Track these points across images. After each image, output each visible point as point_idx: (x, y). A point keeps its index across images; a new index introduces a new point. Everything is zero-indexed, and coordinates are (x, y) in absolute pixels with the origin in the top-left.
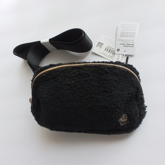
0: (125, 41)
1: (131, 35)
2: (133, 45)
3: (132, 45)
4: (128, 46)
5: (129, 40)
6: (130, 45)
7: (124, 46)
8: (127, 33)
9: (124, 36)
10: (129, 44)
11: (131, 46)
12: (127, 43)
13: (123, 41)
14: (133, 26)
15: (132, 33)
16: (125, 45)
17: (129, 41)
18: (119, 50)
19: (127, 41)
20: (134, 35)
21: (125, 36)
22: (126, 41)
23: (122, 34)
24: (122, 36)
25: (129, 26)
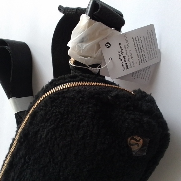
0: (128, 50)
1: (141, 55)
2: (127, 68)
3: (125, 67)
4: (121, 60)
5: (132, 57)
6: (124, 63)
7: (119, 52)
8: (142, 48)
9: (136, 44)
10: (125, 61)
11: (124, 65)
12: (126, 56)
13: (127, 47)
14: (155, 51)
15: (144, 57)
16: (121, 54)
17: (130, 58)
18: (109, 47)
19: (129, 55)
20: (143, 61)
21: (136, 46)
22: (129, 53)
23: (137, 39)
24: (135, 40)
25: (154, 45)
